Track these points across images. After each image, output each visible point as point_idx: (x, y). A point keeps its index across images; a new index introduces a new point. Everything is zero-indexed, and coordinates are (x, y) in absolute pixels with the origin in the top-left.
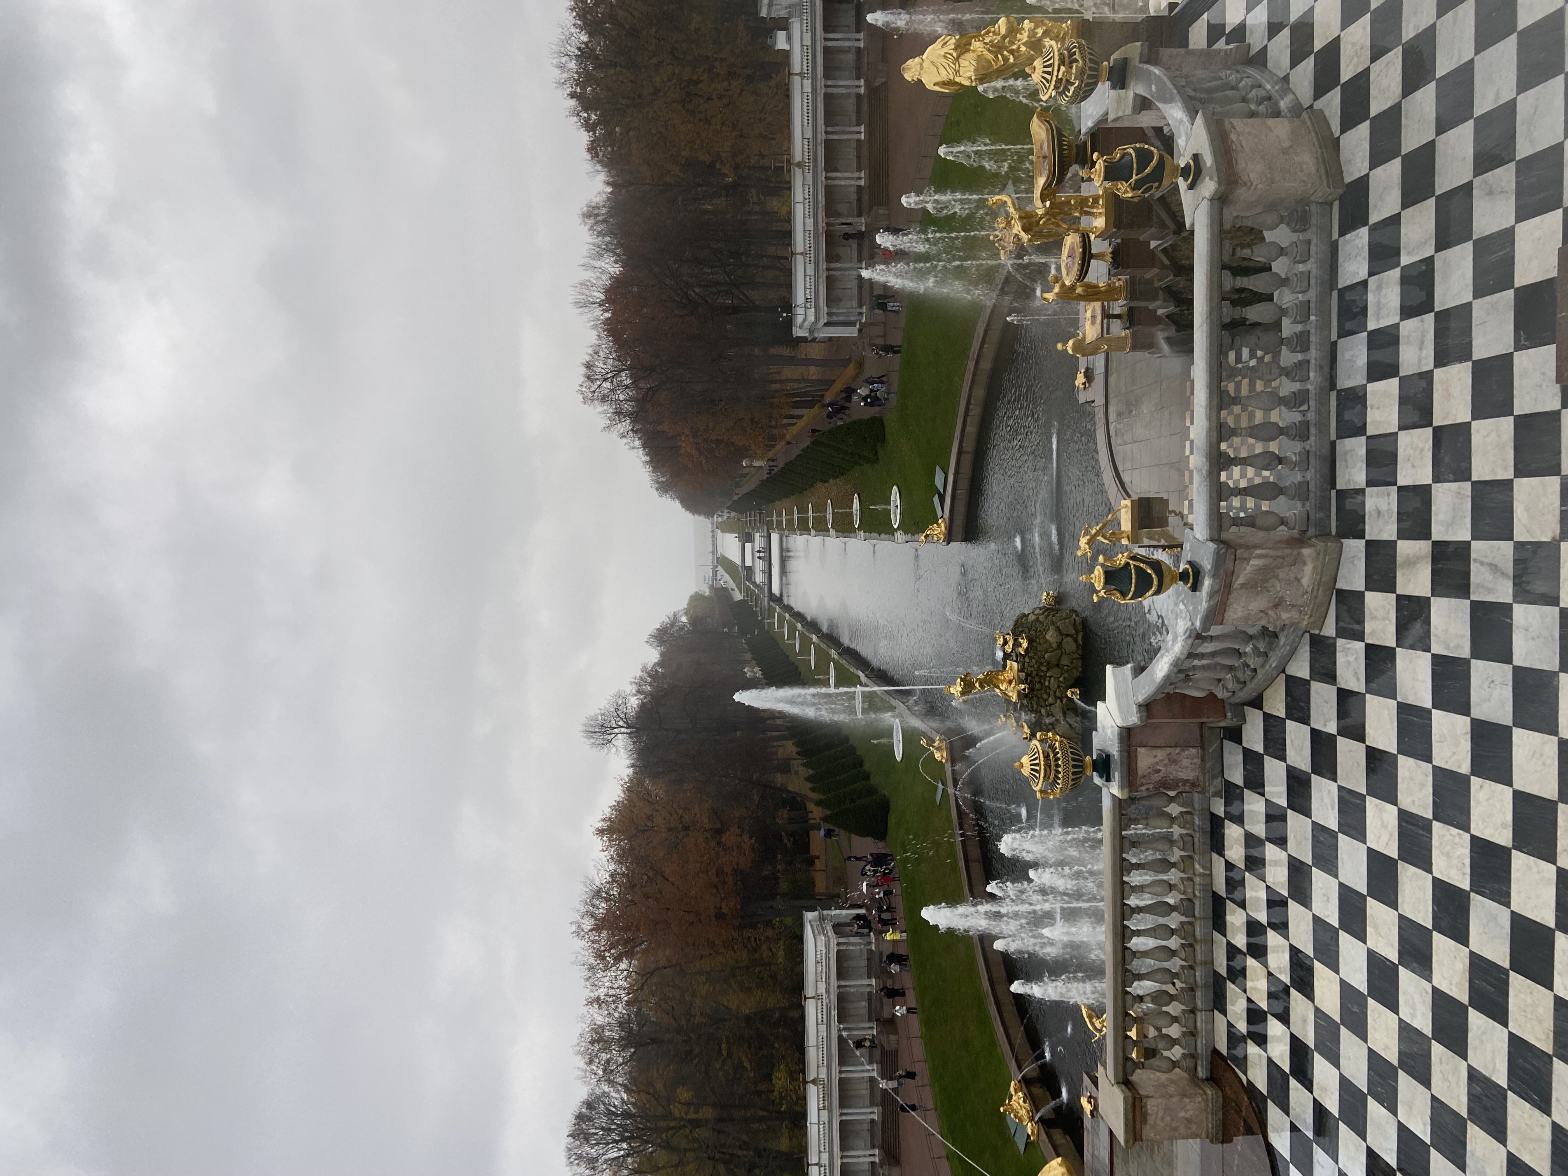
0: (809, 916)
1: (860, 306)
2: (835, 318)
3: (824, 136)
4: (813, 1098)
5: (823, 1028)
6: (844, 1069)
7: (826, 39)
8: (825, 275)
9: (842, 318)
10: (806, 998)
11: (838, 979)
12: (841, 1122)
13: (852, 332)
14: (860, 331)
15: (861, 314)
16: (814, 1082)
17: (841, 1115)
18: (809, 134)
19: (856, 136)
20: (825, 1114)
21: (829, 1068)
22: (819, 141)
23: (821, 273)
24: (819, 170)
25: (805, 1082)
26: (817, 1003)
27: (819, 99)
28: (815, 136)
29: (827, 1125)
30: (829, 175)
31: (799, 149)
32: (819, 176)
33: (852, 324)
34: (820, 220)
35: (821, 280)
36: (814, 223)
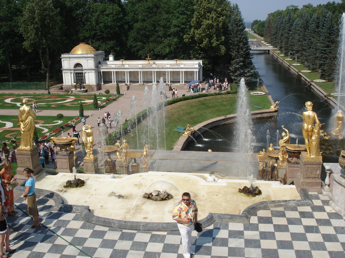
0: (201, 62)
5: (168, 66)
6: (155, 73)
10: (176, 60)
12: (138, 72)
16: (149, 63)
17: (140, 72)
21: (155, 68)
25: (149, 60)
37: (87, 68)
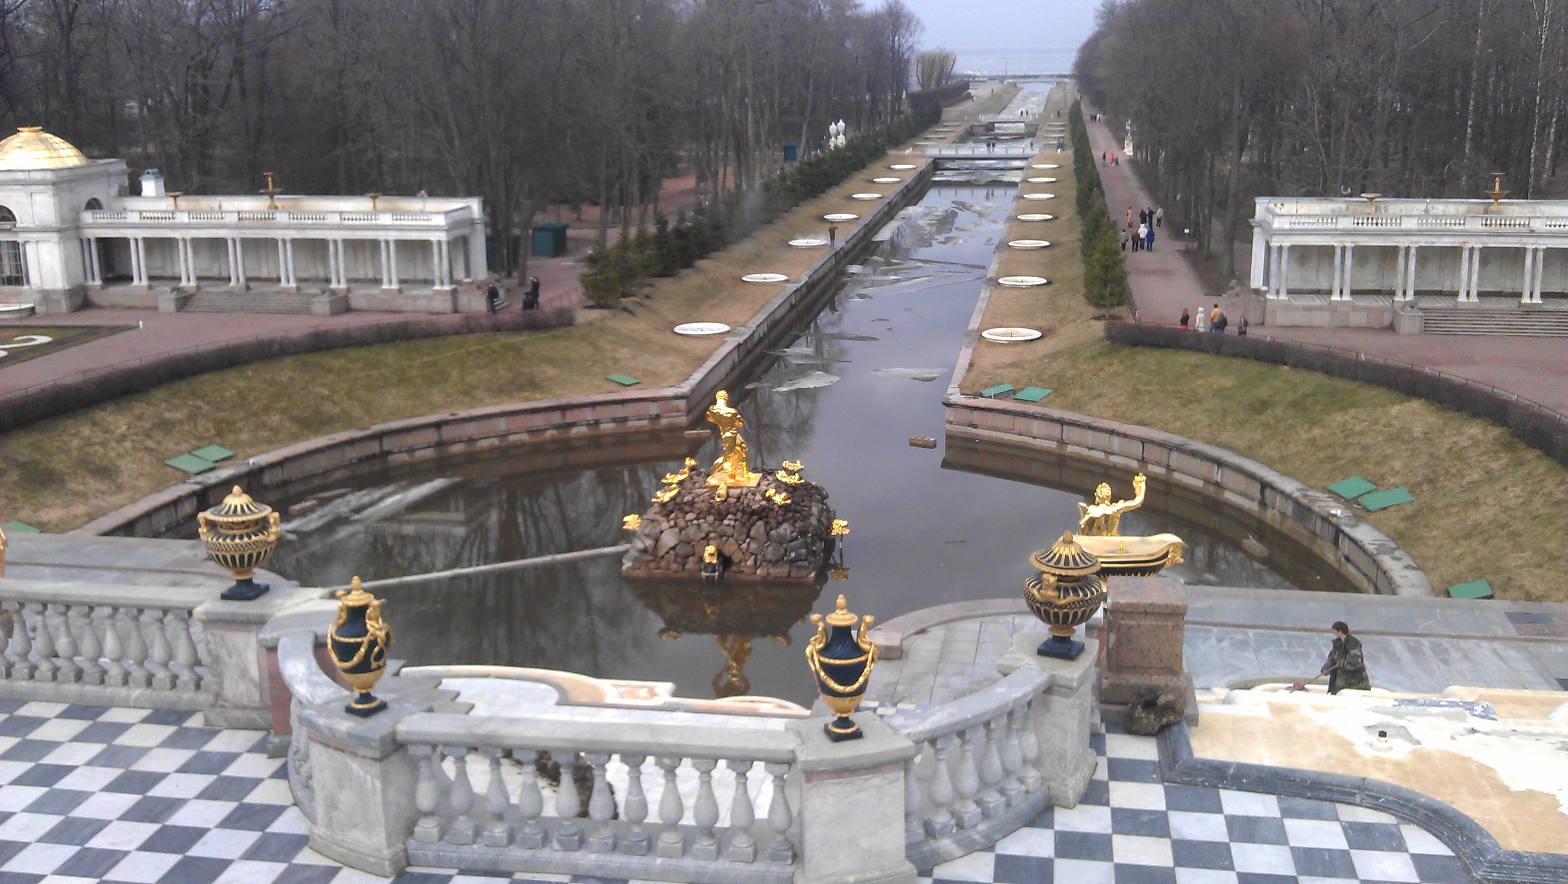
0: (476, 205)
1: (1290, 292)
2: (1274, 256)
3: (1530, 247)
5: (334, 219)
6: (289, 245)
8: (1335, 244)
9: (1273, 267)
10: (374, 198)
11: (397, 242)
13: (1256, 281)
14: (1257, 292)
15: (1278, 293)
16: (272, 206)
17: (234, 240)
18: (1535, 226)
19: (1527, 293)
20: (232, 219)
21: (287, 227)
22: (1525, 240)
23: (1341, 238)
24: (1486, 239)
25: (271, 195)
26: (367, 213)
28: (1532, 233)
29: (220, 221)
30: (1477, 253)
32: (1475, 239)
33: (1266, 280)
34: (1415, 239)
35: (1329, 238)
36: (1411, 230)
37: (32, 225)
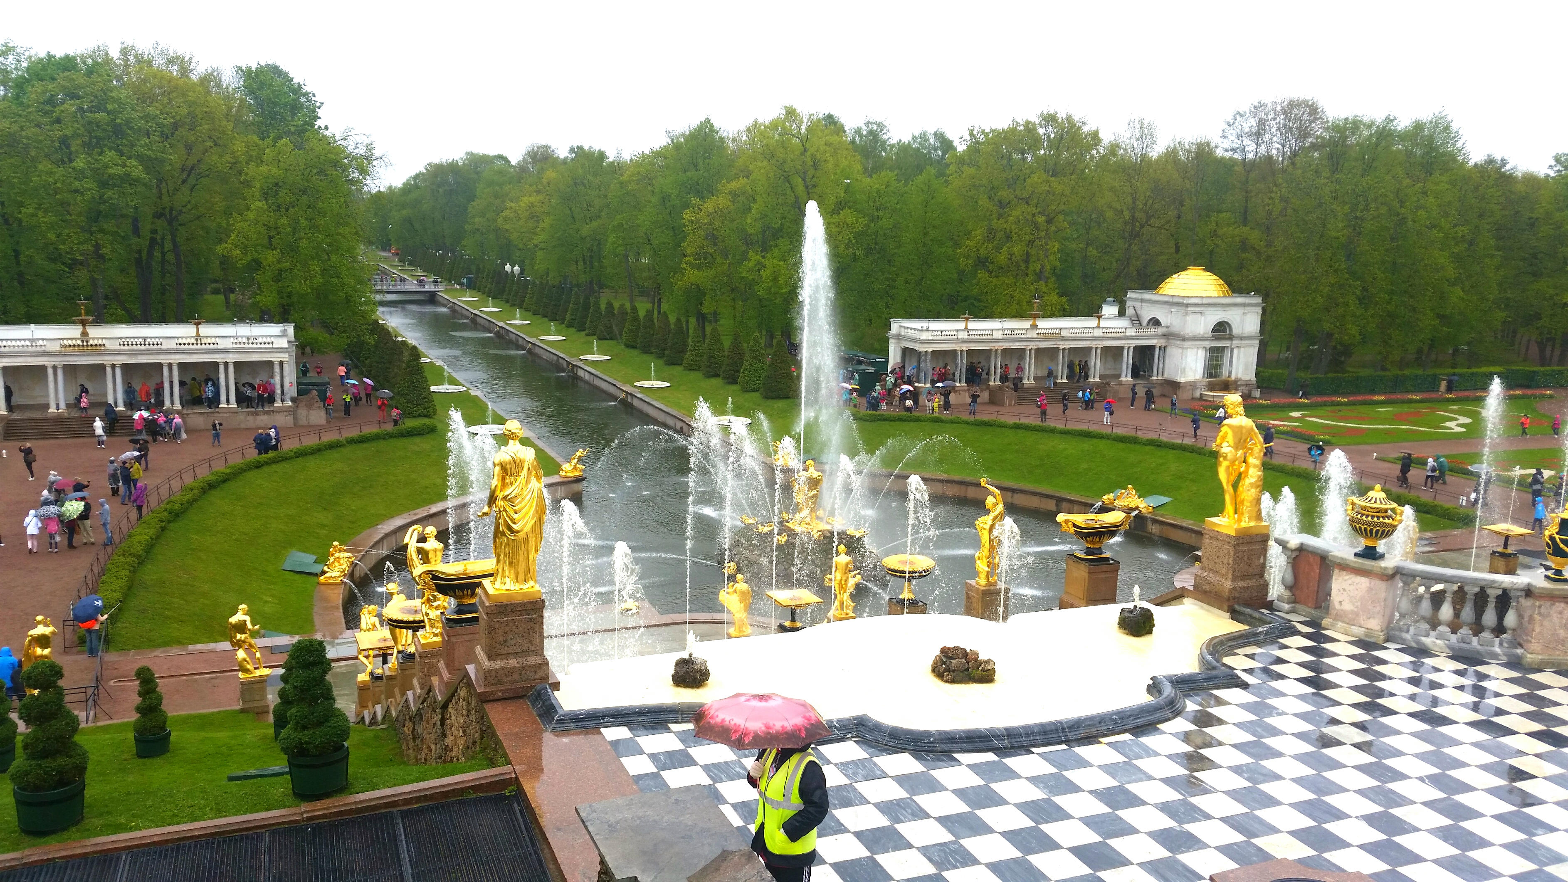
0: (290, 329)
3: (1061, 347)
4: (69, 333)
5: (170, 345)
6: (118, 370)
7: (1129, 348)
8: (958, 349)
10: (197, 324)
11: (237, 364)
12: (43, 368)
16: (85, 334)
17: (54, 367)
18: (1064, 333)
20: (56, 347)
21: (118, 353)
22: (1058, 343)
23: (960, 345)
24: (1038, 343)
25: (84, 323)
26: (191, 337)
27: (1088, 342)
28: (1064, 339)
30: (1033, 352)
31: (1046, 324)
32: (1033, 343)
34: (1000, 344)
35: (954, 345)
36: (998, 339)
